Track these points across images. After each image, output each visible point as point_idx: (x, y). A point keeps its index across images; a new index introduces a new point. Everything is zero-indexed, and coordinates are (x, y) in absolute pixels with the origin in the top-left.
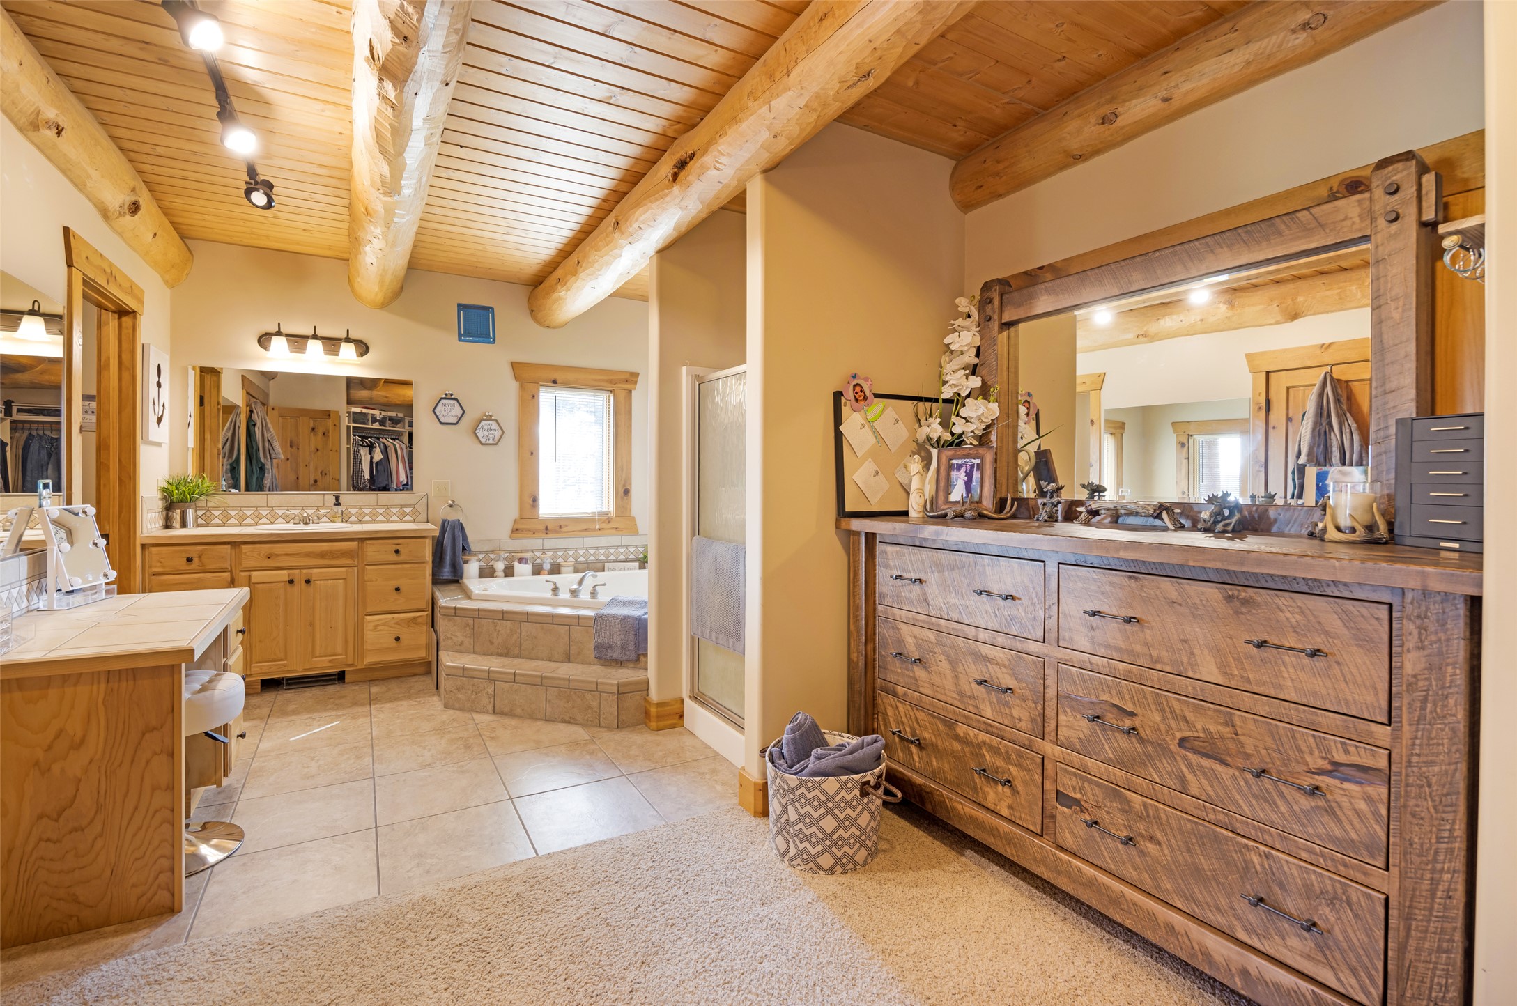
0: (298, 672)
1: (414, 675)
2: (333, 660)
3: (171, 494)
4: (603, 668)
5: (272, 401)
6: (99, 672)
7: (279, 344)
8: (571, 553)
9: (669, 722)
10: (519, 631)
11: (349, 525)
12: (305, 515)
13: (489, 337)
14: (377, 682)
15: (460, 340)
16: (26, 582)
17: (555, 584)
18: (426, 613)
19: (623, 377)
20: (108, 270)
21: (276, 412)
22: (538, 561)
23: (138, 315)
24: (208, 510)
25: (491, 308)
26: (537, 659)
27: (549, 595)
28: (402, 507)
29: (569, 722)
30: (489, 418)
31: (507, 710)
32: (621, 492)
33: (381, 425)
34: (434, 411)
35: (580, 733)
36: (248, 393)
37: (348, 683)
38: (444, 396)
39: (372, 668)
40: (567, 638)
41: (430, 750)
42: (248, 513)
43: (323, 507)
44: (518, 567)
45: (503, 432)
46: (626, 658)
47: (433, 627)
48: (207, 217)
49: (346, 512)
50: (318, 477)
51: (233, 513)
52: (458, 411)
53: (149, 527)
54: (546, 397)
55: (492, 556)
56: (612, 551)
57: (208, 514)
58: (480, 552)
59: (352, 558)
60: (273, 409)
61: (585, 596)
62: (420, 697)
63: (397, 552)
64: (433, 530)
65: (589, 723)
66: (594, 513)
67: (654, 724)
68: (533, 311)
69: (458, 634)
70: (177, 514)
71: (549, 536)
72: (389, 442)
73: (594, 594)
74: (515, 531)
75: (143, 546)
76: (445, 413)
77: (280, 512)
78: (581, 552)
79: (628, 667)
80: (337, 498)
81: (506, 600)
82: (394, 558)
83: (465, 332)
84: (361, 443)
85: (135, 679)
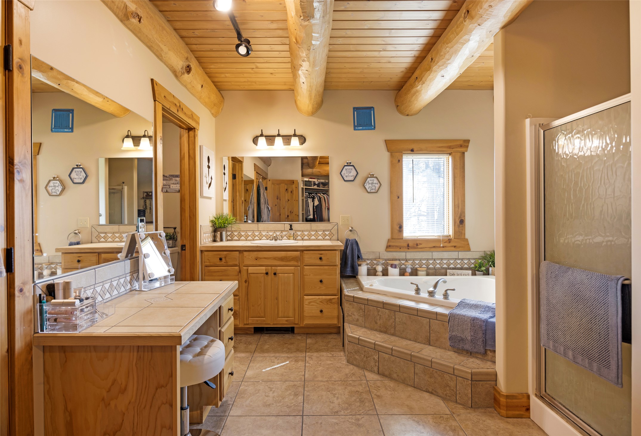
0: (271, 325)
1: (331, 333)
2: (288, 320)
3: (216, 224)
4: (456, 355)
5: (270, 176)
6: (133, 346)
7: (262, 141)
8: (424, 262)
9: (517, 413)
10: (394, 317)
11: (296, 241)
12: (275, 235)
13: (372, 126)
14: (311, 335)
15: (355, 129)
16: (129, 274)
17: (417, 286)
18: (337, 297)
19: (458, 143)
20: (178, 105)
21: (271, 182)
22: (403, 266)
23: (196, 130)
24: (232, 232)
25: (372, 107)
26: (406, 338)
27: (413, 293)
28: (324, 231)
29: (432, 393)
30: (372, 176)
31: (387, 373)
32: (458, 222)
33: (318, 187)
34: (340, 173)
35: (442, 406)
36: (257, 172)
37: (296, 334)
38: (346, 164)
39: (308, 327)
40: (428, 327)
41: (338, 398)
42: (250, 234)
43: (284, 231)
44: (391, 270)
45: (381, 184)
46: (475, 350)
47: (341, 305)
48: (227, 75)
49: (295, 234)
50: (289, 214)
51: (243, 234)
52: (354, 173)
53: (205, 241)
54: (407, 160)
55: (375, 262)
56: (452, 262)
57: (232, 234)
58: (368, 259)
59: (297, 261)
60: (269, 180)
61: (439, 296)
62: (333, 351)
63: (321, 258)
64: (341, 246)
65: (448, 397)
66: (439, 236)
67: (504, 412)
68: (398, 106)
69: (355, 313)
70: (218, 234)
71: (410, 250)
72: (321, 195)
73: (446, 296)
74: (388, 247)
75: (202, 251)
76: (347, 175)
77: (264, 234)
78: (431, 262)
79: (477, 358)
80: (291, 226)
81: (385, 294)
82: (318, 262)
83: (357, 124)
84: (309, 196)
85: (152, 352)
